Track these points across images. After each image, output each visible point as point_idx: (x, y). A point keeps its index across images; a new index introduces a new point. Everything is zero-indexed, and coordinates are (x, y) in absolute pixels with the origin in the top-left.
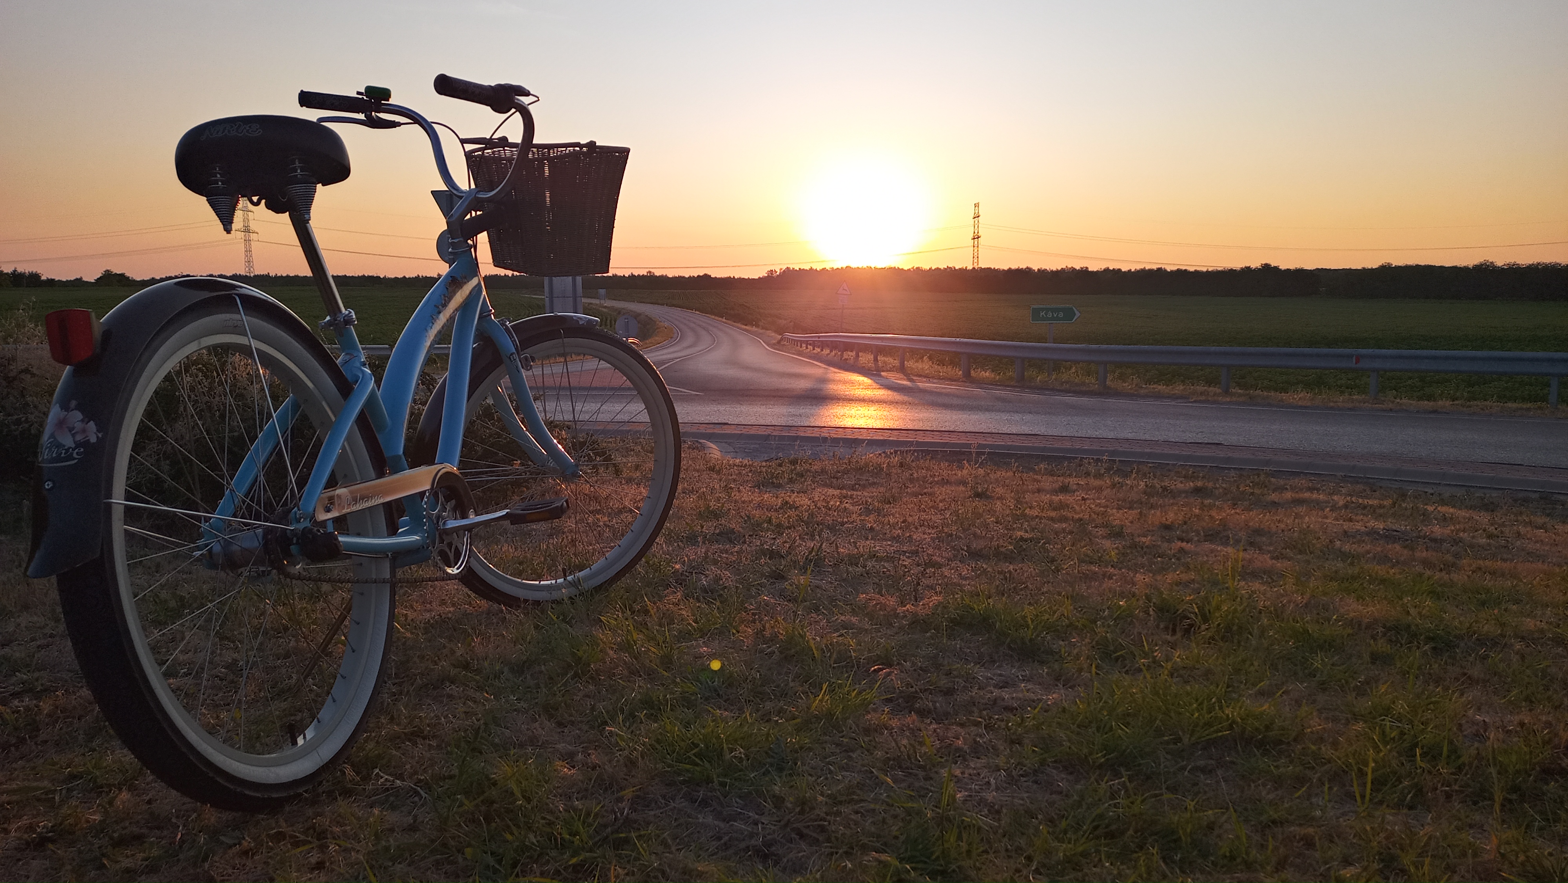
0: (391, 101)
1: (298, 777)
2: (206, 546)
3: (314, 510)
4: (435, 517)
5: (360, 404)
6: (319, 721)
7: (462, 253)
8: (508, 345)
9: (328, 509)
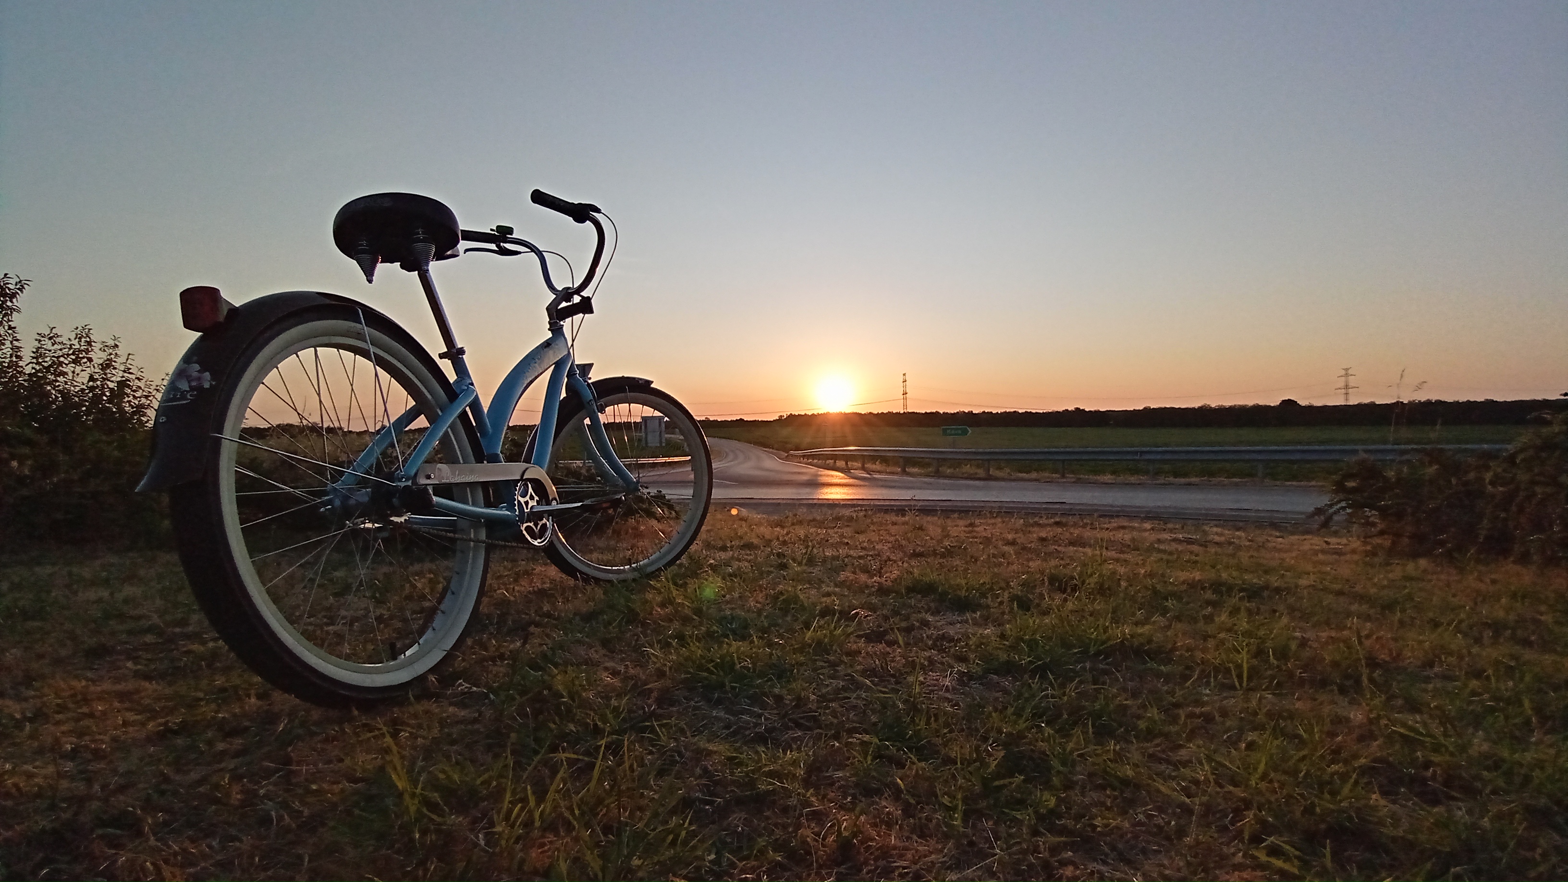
0: (514, 236)
1: (394, 684)
2: (330, 502)
3: (416, 474)
4: (525, 502)
5: (463, 405)
6: (419, 644)
7: (556, 330)
8: (588, 395)
9: (429, 477)
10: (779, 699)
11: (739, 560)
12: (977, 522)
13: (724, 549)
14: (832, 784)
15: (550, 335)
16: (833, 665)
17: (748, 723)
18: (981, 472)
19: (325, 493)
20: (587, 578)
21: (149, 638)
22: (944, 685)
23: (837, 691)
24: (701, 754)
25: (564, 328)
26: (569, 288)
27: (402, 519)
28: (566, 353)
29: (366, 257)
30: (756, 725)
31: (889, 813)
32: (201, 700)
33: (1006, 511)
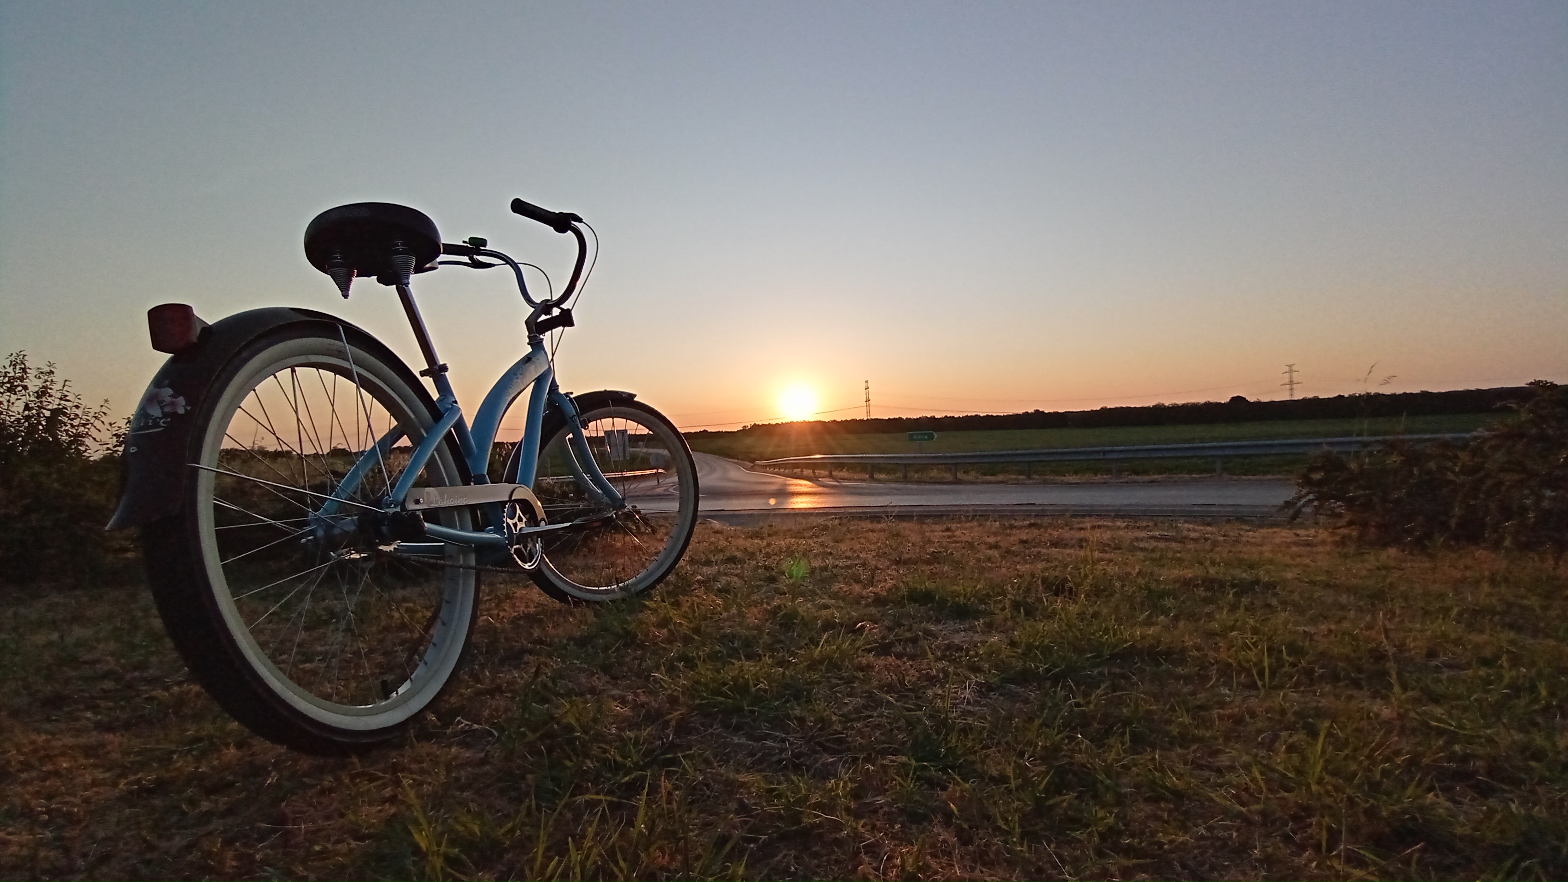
1: (387, 725)
2: (312, 532)
3: (405, 500)
4: (513, 524)
5: (448, 426)
6: (411, 680)
7: (536, 343)
8: (571, 410)
9: (417, 502)
10: (801, 720)
11: (726, 574)
12: (954, 526)
13: (708, 563)
14: (875, 812)
15: (529, 349)
16: (849, 681)
17: (773, 748)
18: (949, 476)
19: (306, 524)
20: (578, 602)
21: (108, 685)
22: (965, 698)
23: (857, 710)
24: (731, 787)
25: (544, 342)
26: (548, 301)
27: (391, 548)
28: (547, 367)
29: (342, 271)
30: (782, 750)
31: (944, 841)
32: (174, 752)
33: (981, 515)
